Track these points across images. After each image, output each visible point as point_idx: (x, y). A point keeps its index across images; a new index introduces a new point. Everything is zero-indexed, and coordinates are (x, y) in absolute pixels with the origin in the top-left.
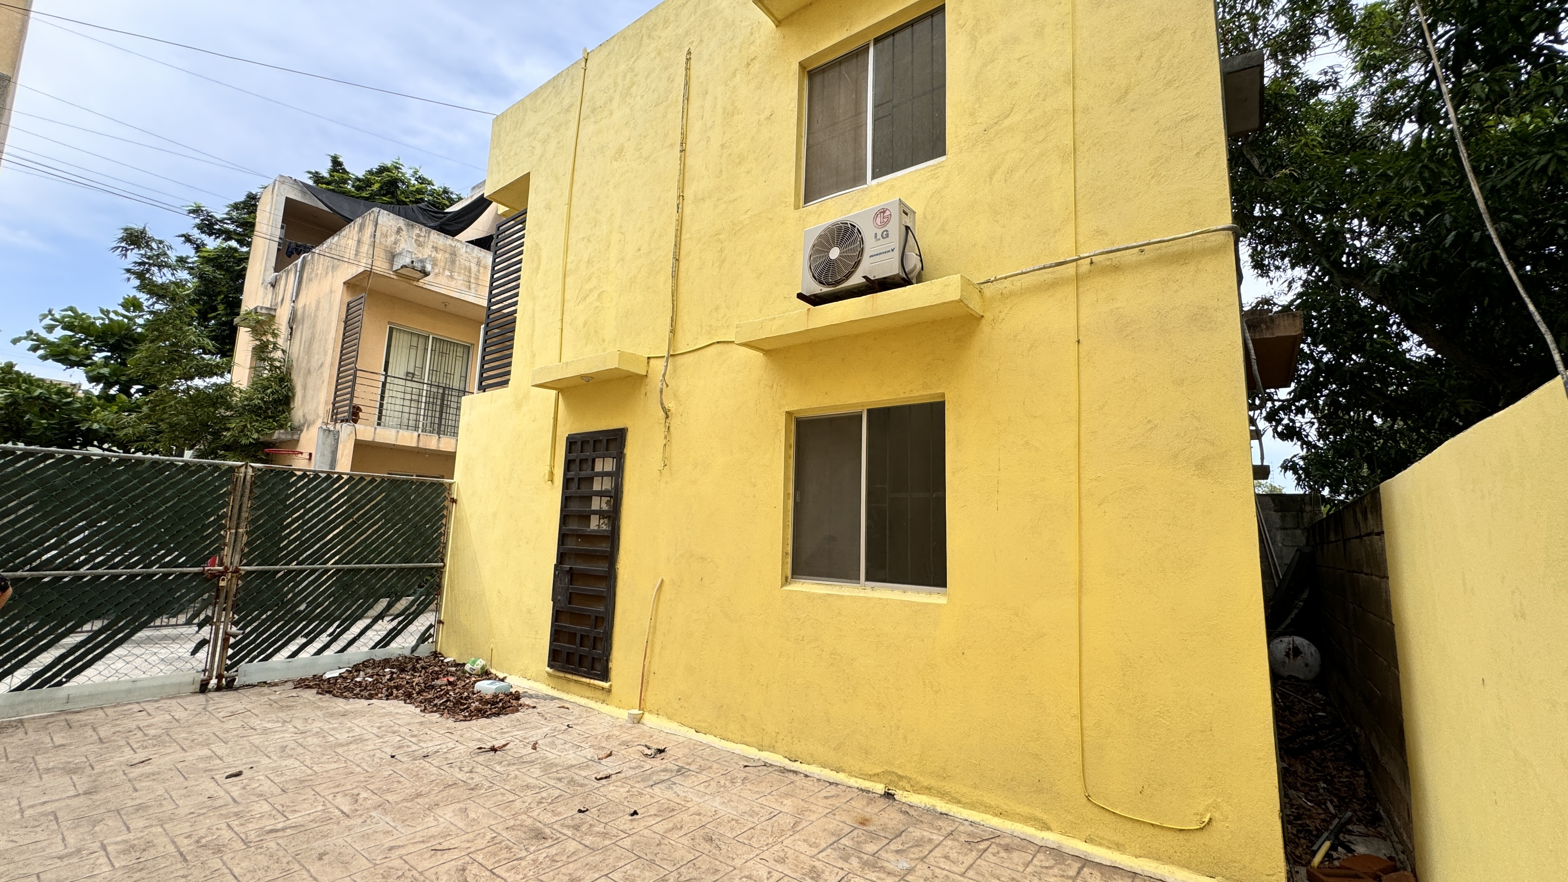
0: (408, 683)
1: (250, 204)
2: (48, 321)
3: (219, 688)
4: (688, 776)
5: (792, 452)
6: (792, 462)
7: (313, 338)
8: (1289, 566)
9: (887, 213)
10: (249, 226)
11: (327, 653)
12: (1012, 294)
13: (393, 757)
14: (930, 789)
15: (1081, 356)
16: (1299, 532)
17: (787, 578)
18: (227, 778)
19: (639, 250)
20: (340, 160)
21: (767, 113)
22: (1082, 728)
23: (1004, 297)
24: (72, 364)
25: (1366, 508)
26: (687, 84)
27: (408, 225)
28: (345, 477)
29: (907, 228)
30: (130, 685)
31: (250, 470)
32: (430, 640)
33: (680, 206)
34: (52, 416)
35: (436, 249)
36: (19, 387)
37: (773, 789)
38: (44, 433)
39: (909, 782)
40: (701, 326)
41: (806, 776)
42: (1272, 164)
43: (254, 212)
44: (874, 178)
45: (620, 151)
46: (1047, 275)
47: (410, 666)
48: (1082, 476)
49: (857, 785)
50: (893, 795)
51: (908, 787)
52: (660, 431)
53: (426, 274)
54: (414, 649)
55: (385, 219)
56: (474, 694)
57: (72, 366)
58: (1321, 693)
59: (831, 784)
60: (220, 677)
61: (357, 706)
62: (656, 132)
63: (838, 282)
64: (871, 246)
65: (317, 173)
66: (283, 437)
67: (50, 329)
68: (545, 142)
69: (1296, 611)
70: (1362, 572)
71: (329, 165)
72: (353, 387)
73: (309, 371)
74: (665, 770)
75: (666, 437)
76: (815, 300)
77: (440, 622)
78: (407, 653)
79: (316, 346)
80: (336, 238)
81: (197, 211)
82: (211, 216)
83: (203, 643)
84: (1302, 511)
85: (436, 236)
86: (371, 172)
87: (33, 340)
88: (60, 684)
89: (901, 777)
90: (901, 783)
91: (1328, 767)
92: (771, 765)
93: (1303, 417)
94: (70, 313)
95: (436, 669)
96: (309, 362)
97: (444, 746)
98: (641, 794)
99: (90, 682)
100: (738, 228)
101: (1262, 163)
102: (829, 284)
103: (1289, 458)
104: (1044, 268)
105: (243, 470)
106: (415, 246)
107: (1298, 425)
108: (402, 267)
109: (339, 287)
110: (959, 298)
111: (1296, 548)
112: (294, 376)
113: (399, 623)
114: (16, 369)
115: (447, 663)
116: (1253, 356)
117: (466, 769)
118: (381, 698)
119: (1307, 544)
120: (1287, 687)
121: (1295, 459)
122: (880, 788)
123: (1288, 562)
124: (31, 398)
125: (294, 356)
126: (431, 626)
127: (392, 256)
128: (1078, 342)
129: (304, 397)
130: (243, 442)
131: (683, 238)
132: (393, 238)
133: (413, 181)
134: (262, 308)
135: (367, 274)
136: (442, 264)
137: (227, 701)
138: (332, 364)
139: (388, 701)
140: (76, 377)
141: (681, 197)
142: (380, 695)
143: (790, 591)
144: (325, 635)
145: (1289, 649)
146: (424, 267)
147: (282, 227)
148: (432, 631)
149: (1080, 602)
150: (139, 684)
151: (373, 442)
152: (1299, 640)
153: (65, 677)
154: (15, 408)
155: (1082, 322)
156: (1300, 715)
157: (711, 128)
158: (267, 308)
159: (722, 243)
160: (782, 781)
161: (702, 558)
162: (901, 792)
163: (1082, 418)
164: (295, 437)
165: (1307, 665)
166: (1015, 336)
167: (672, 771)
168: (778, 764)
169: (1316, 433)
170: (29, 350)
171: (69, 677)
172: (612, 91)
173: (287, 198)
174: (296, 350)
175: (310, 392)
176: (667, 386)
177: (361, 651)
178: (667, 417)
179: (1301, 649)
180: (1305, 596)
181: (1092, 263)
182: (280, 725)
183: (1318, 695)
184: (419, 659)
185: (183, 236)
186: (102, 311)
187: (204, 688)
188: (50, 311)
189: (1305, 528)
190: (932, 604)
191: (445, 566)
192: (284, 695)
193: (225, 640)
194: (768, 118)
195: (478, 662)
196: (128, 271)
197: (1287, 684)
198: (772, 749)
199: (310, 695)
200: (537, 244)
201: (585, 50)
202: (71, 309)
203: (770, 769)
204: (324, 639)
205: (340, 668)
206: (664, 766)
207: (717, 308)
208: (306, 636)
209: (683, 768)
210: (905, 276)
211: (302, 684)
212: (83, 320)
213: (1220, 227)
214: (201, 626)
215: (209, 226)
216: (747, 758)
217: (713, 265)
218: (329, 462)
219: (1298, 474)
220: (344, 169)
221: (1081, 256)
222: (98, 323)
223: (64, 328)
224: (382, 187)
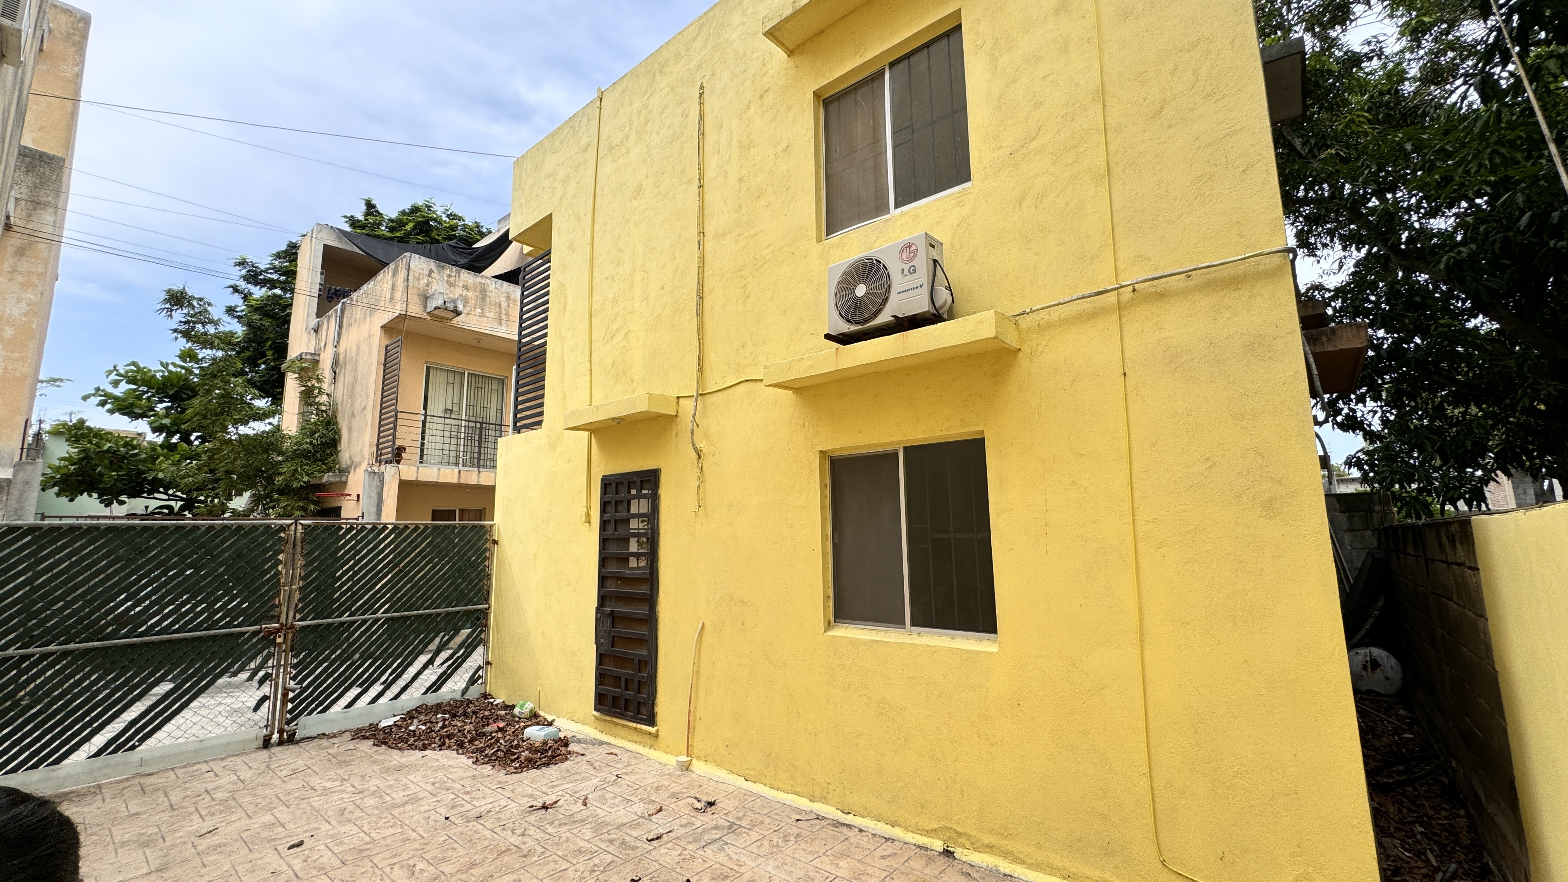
0: (459, 731)
1: (291, 253)
2: (113, 377)
3: (281, 743)
4: (740, 833)
5: (828, 492)
6: (828, 502)
7: (355, 381)
8: (1361, 570)
9: (913, 247)
10: (291, 274)
11: (382, 701)
12: (1049, 326)
13: (447, 818)
14: (991, 847)
15: (1129, 390)
16: (1368, 533)
17: (829, 622)
18: (289, 848)
19: (663, 288)
20: (374, 202)
21: (783, 145)
22: (1152, 788)
23: (1041, 328)
24: (137, 417)
25: (1453, 536)
26: (701, 118)
27: (439, 266)
29: (935, 261)
30: (197, 746)
31: (300, 527)
32: (480, 681)
33: (701, 243)
34: (121, 467)
35: (466, 288)
36: (90, 442)
37: (827, 847)
38: (114, 484)
39: (968, 840)
40: (729, 365)
41: (861, 830)
42: (1316, 144)
43: (295, 260)
44: (896, 207)
45: (639, 189)
46: (1086, 305)
47: (461, 711)
48: (1137, 518)
49: (914, 841)
50: (953, 853)
51: (967, 844)
52: (694, 473)
53: (459, 314)
54: (464, 692)
55: (417, 263)
56: (524, 741)
57: (137, 418)
58: (1404, 709)
59: (887, 839)
60: (281, 731)
61: (412, 758)
62: (673, 168)
63: (867, 321)
64: (898, 282)
65: (352, 216)
66: (332, 480)
67: (116, 384)
68: (565, 182)
69: (1371, 621)
70: (1451, 600)
71: (364, 208)
72: (395, 429)
73: (353, 415)
74: (716, 827)
75: (699, 478)
76: (844, 339)
77: (488, 663)
78: (458, 696)
79: (358, 388)
80: (372, 283)
81: (242, 263)
82: (256, 267)
83: (265, 698)
84: (1371, 511)
85: (466, 275)
86: (403, 213)
87: (101, 396)
88: (133, 748)
89: (960, 834)
90: (960, 840)
91: (1424, 805)
92: (824, 818)
93: (1365, 406)
94: (133, 368)
95: (487, 713)
96: (352, 405)
97: (496, 804)
98: (693, 857)
99: (160, 745)
100: (760, 263)
101: (1304, 144)
102: (857, 323)
103: (1353, 454)
104: (1083, 298)
105: (293, 527)
106: (447, 286)
107: (1359, 414)
108: (435, 309)
109: (377, 332)
110: (993, 335)
111: (1366, 551)
112: (340, 419)
113: (449, 667)
114: (87, 424)
115: (497, 705)
116: (1315, 372)
117: (518, 832)
118: (434, 749)
119: (1379, 546)
120: (1367, 702)
121: (1359, 454)
122: (938, 845)
123: (1359, 565)
124: (101, 452)
125: (339, 400)
126: (479, 668)
127: (425, 298)
128: (1125, 374)
129: (350, 439)
130: (294, 486)
131: (705, 275)
132: (425, 281)
133: (444, 218)
134: (306, 354)
135: (403, 318)
136: (474, 302)
137: (287, 756)
138: (374, 407)
139: (442, 752)
140: (141, 428)
141: (702, 233)
142: (433, 746)
143: (835, 637)
144: (378, 683)
145: (1367, 662)
146: (456, 307)
147: (322, 273)
148: (480, 673)
149: (1142, 653)
150: (205, 744)
151: (416, 481)
152: (1376, 652)
153: (138, 741)
154: (88, 462)
155: (1128, 354)
156: (1385, 739)
157: (728, 162)
158: (311, 354)
159: (745, 279)
160: (834, 838)
161: (742, 602)
162: (961, 850)
163: (1133, 456)
164: (344, 479)
165: (1387, 678)
166: (1056, 369)
167: (723, 828)
168: (831, 817)
169: (1379, 422)
170: (98, 405)
171: (142, 740)
172: (627, 129)
173: (326, 247)
174: (340, 394)
175: (355, 435)
176: (698, 426)
177: (414, 696)
178: (700, 457)
179: (1380, 661)
180: (1380, 604)
181: (1134, 290)
182: (338, 783)
183: (1402, 712)
184: (469, 702)
185: (231, 287)
186: (162, 364)
187: (266, 743)
188: (115, 367)
189: (1376, 529)
190: (983, 652)
191: (489, 607)
192: (342, 749)
193: (285, 695)
194: (785, 150)
195: (526, 705)
196: (172, 330)
197: (1366, 699)
198: (824, 800)
199: (366, 746)
200: (562, 285)
201: (599, 89)
202: (134, 364)
203: (823, 823)
204: (377, 688)
205: (395, 716)
206: (714, 823)
207: (744, 346)
208: (360, 685)
209: (734, 823)
210: (935, 312)
211: (359, 734)
212: (145, 373)
213: (1274, 249)
214: (261, 682)
215: (254, 277)
216: (799, 811)
217: (737, 301)
218: (376, 504)
219: (1364, 470)
220: (377, 211)
221: (1123, 284)
222: (159, 375)
223: (128, 382)
224: (415, 227)
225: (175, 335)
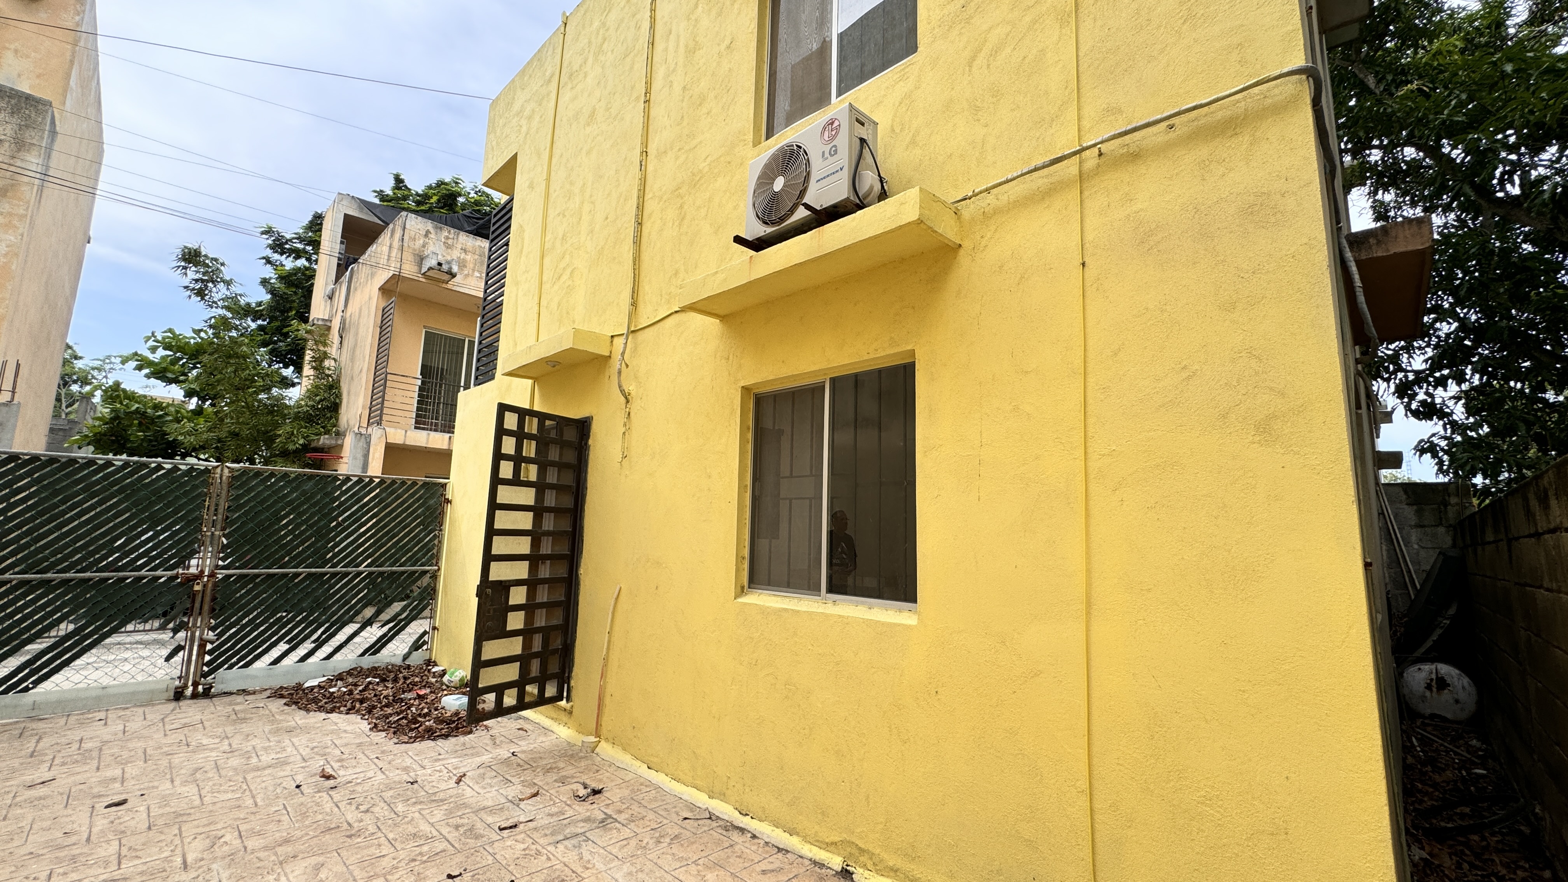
0: (375, 695)
1: (316, 223)
2: (151, 343)
3: (195, 696)
4: (611, 829)
5: (750, 436)
6: (750, 447)
7: (356, 345)
8: (1429, 574)
9: (836, 124)
10: (316, 244)
11: (311, 660)
12: (997, 211)
13: (298, 787)
14: (896, 871)
15: (1088, 284)
16: (1441, 530)
17: (743, 588)
18: (106, 807)
19: (607, 218)
20: (402, 177)
21: (727, 42)
22: (1092, 810)
23: (987, 217)
24: (170, 381)
25: (1546, 491)
26: (652, 27)
27: (436, 228)
28: (377, 480)
29: (863, 141)
30: (100, 692)
31: (226, 471)
32: (425, 647)
33: (643, 163)
34: (148, 428)
35: (465, 251)
36: (121, 403)
37: (703, 854)
38: (141, 444)
39: (871, 859)
40: (661, 295)
41: (754, 837)
43: (320, 230)
44: (839, 94)
45: (592, 114)
46: (1039, 180)
47: (392, 675)
48: (1090, 450)
49: (810, 855)
50: (852, 874)
51: (870, 865)
52: (621, 418)
53: (453, 276)
54: (406, 657)
55: (413, 223)
56: (436, 709)
57: (171, 384)
58: (1478, 740)
59: (780, 850)
60: (195, 684)
61: (312, 720)
62: (624, 87)
63: (782, 219)
64: (818, 167)
65: (381, 191)
67: (153, 350)
68: (530, 118)
69: (1439, 631)
70: (1541, 587)
71: (392, 183)
72: (384, 391)
73: (352, 378)
74: (587, 820)
75: (625, 425)
76: (758, 245)
77: (434, 628)
78: (398, 661)
79: (358, 352)
80: (375, 246)
81: (268, 232)
82: (282, 236)
83: (179, 649)
84: (1446, 504)
85: (465, 237)
86: (430, 187)
87: (137, 360)
88: (26, 689)
89: (862, 851)
90: (862, 859)
91: (1493, 861)
92: (718, 818)
93: (1445, 390)
94: (169, 334)
95: (417, 679)
96: (353, 367)
97: (362, 775)
98: (538, 853)
99: (57, 688)
100: (698, 178)
102: (773, 223)
103: (1426, 438)
104: (1036, 169)
105: (219, 470)
106: (444, 248)
107: (1438, 401)
108: (429, 269)
109: (375, 292)
110: (917, 217)
111: (1438, 551)
112: (342, 384)
113: (390, 630)
114: (122, 386)
115: (434, 673)
116: (1358, 282)
117: (362, 808)
118: (341, 712)
119: (1454, 545)
120: (1429, 729)
121: (1433, 439)
122: (836, 862)
123: (1428, 568)
124: (131, 412)
125: (343, 365)
126: (425, 633)
127: (420, 259)
128: (1083, 264)
129: (348, 402)
131: (646, 199)
132: (421, 242)
133: (472, 195)
134: (318, 319)
135: (396, 279)
136: (472, 266)
137: (191, 710)
138: (368, 369)
139: (348, 716)
140: (175, 393)
141: (645, 153)
142: (342, 709)
143: (745, 604)
144: (309, 641)
145: (1432, 680)
146: (451, 268)
147: (342, 243)
148: (426, 638)
149: (1088, 630)
150: (110, 691)
151: (404, 444)
152: (1444, 669)
153: (31, 683)
154: (120, 422)
155: (1089, 237)
156: (1449, 773)
157: (674, 71)
158: (323, 320)
159: (682, 198)
160: (718, 843)
161: (658, 563)
162: (861, 870)
163: (1089, 369)
164: (339, 442)
165: (1457, 701)
166: (1001, 267)
167: (594, 821)
168: (726, 817)
169: (1463, 410)
170: (135, 369)
171: (36, 683)
172: (586, 51)
173: (346, 216)
174: (344, 359)
175: (352, 397)
176: (627, 366)
177: (347, 658)
178: (628, 402)
179: (1449, 681)
180: (1452, 611)
181: (1100, 154)
182: (217, 741)
183: (1474, 742)
184: (409, 667)
185: (264, 258)
186: (194, 331)
187: (178, 695)
188: (153, 333)
189: (1450, 526)
190: (899, 625)
191: (439, 569)
192: (251, 706)
193: (202, 646)
194: (728, 47)
195: (457, 673)
196: (186, 287)
197: (1429, 725)
198: (722, 797)
199: (277, 705)
200: (521, 227)
201: (564, 13)
202: (170, 331)
203: (714, 824)
204: (308, 646)
205: (324, 676)
206: (588, 814)
207: (676, 273)
208: (288, 642)
209: (610, 817)
210: (858, 201)
211: (278, 693)
212: (180, 340)
213: (1285, 70)
214: (175, 631)
215: (279, 245)
216: (692, 807)
217: (673, 224)
218: (361, 466)
219: (1439, 458)
220: (406, 186)
221: (1085, 145)
222: (192, 341)
223: (165, 349)
224: (439, 200)
225: (189, 293)
